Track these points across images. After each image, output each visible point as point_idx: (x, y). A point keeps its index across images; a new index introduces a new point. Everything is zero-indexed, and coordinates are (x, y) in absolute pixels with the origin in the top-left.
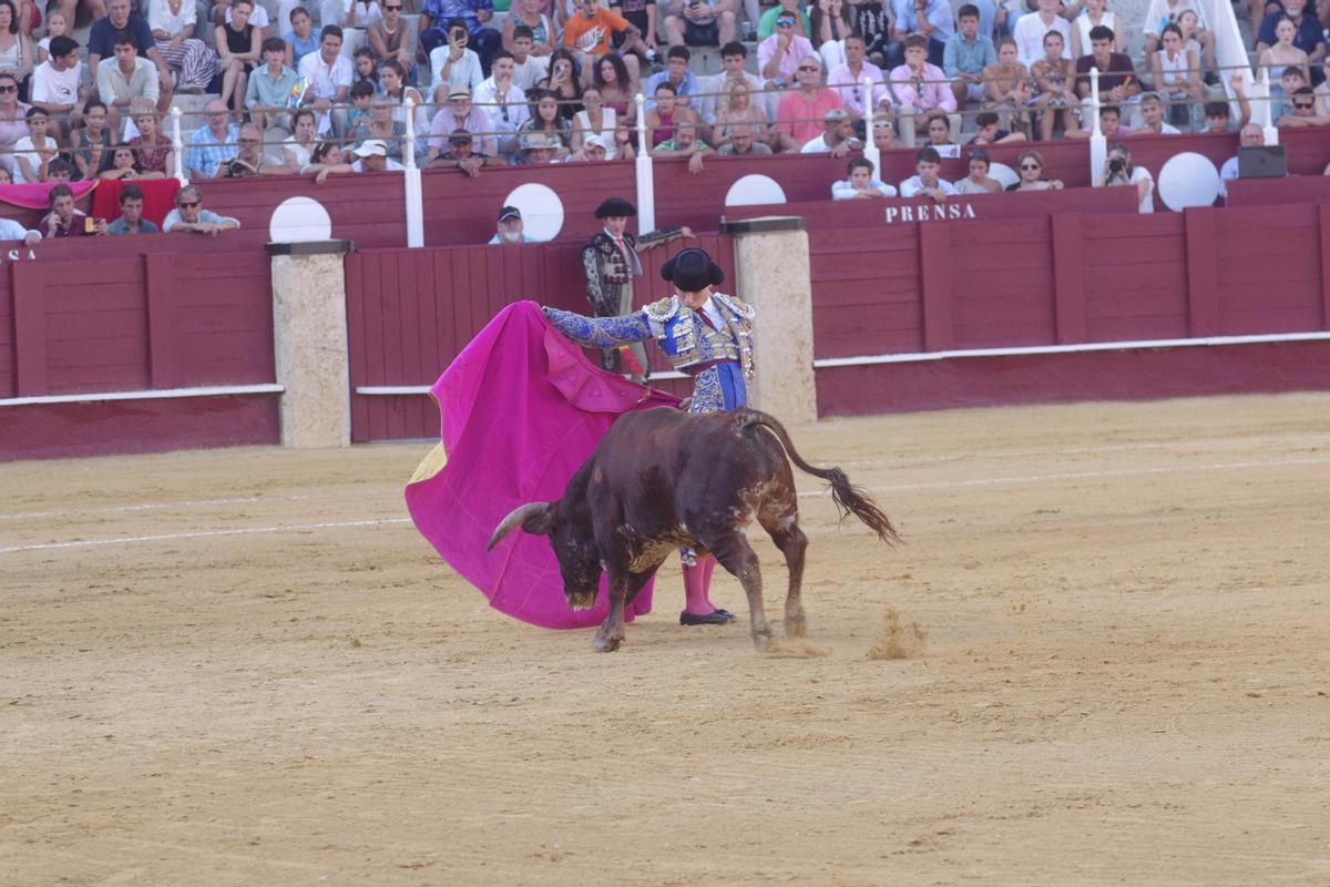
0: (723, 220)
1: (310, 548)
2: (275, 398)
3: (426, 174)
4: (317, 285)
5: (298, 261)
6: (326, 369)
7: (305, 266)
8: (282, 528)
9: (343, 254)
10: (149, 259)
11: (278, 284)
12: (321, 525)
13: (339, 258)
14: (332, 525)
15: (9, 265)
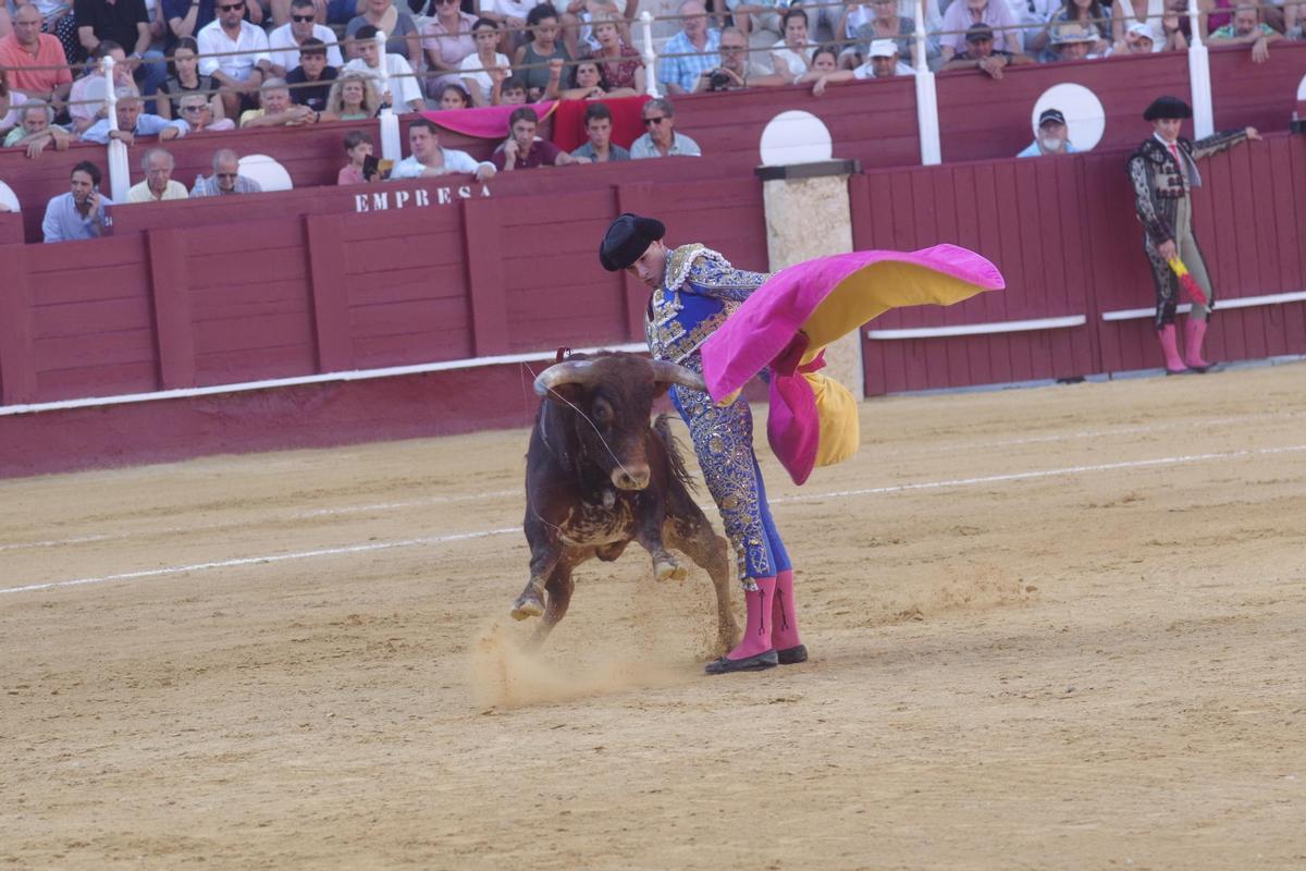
0: (1295, 117)
1: (823, 521)
3: (940, 78)
4: (817, 213)
5: (795, 186)
7: (804, 193)
8: (788, 499)
9: (848, 175)
10: (621, 191)
11: (771, 214)
12: (833, 494)
13: (842, 181)
14: (846, 493)
15: (460, 204)
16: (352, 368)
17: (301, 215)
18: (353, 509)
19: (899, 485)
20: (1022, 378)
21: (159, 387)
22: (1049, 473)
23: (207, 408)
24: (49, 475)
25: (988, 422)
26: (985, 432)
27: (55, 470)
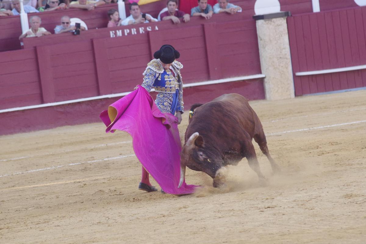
1: (282, 142)
2: (262, 80)
4: (276, 31)
5: (267, 22)
6: (282, 67)
7: (270, 24)
9: (286, 17)
10: (205, 26)
12: (285, 132)
13: (284, 19)
14: (290, 131)
15: (148, 33)
16: (111, 93)
17: (91, 39)
18: (114, 144)
19: (308, 128)
20: (352, 87)
21: (43, 102)
22: (363, 121)
23: (60, 110)
24: (4, 136)
25: (340, 104)
26: (339, 107)
27: (6, 134)
